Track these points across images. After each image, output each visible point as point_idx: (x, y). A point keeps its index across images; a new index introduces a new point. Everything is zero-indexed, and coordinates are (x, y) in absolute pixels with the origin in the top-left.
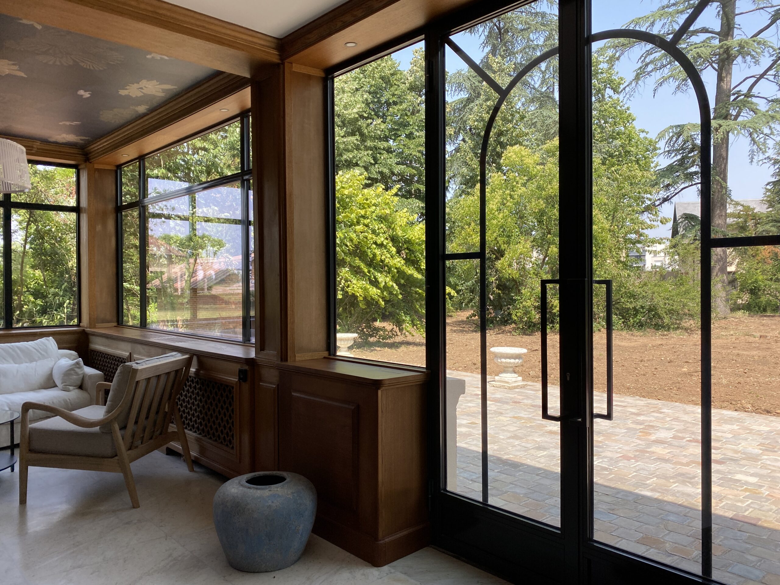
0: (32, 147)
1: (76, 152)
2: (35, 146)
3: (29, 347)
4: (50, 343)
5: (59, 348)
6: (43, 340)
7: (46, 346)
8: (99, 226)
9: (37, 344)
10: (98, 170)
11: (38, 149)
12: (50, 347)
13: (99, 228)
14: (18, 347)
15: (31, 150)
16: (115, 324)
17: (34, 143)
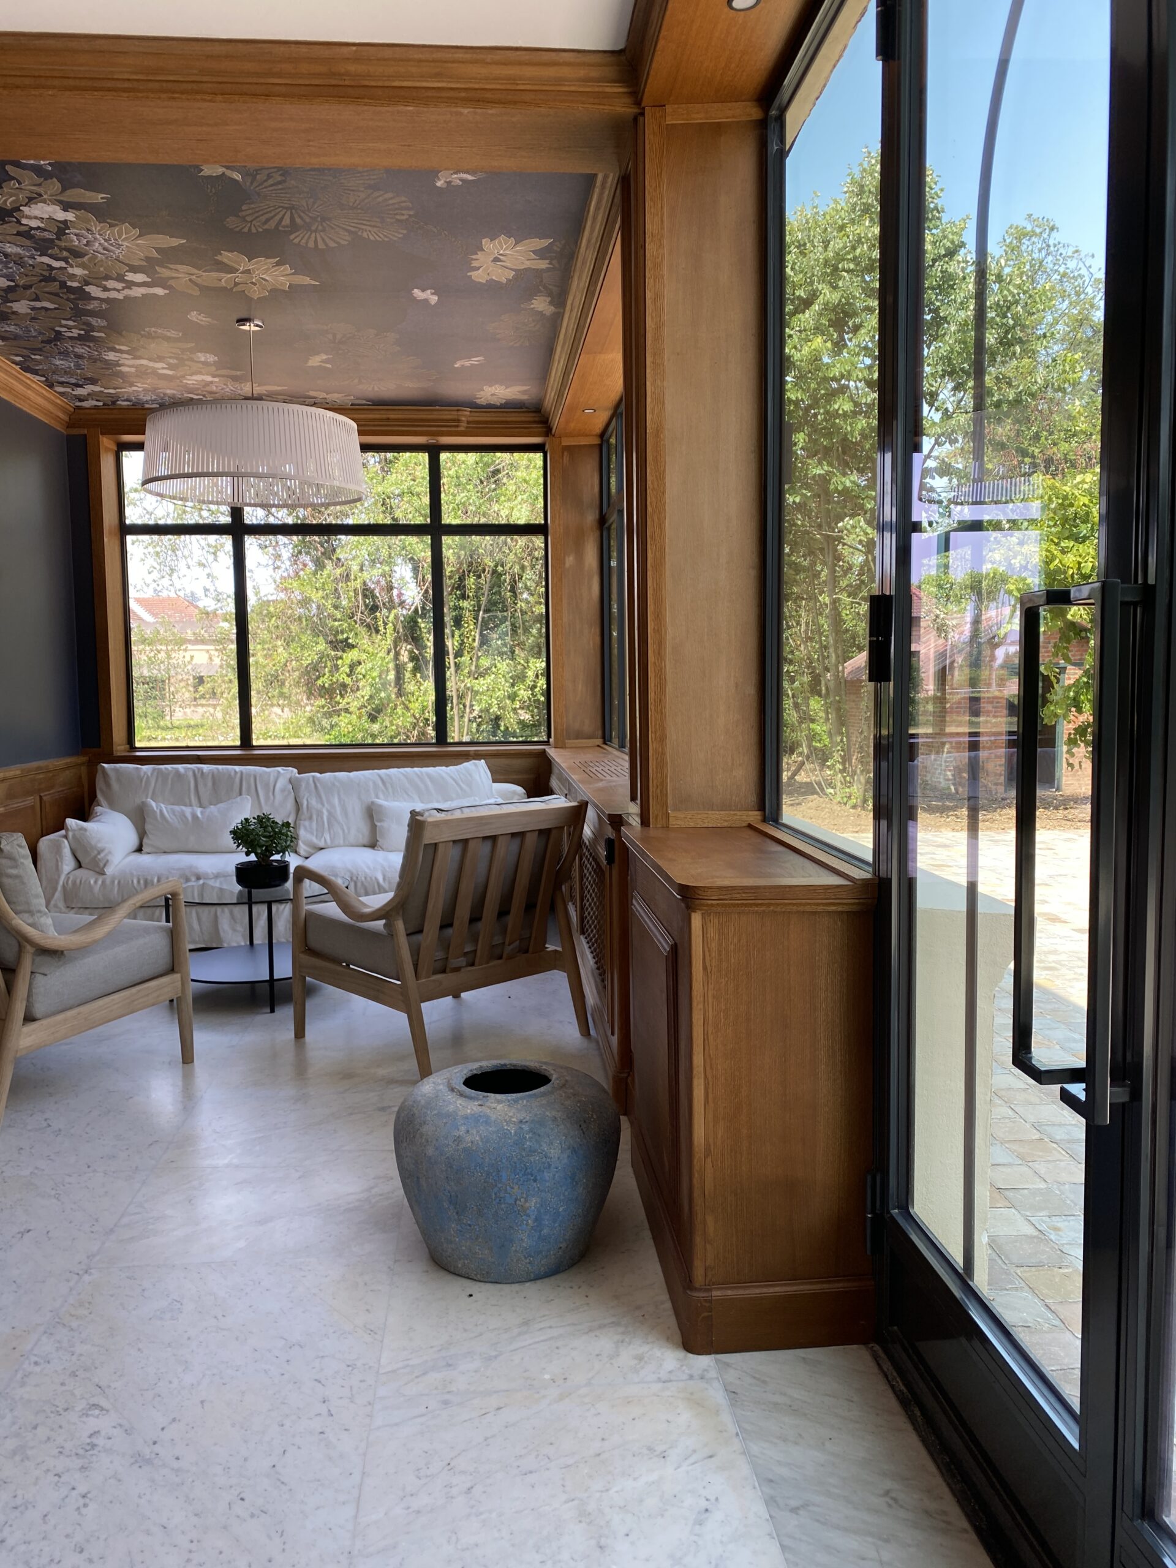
0: (458, 421)
1: (532, 419)
2: (463, 419)
3: (444, 775)
4: (479, 770)
5: (494, 781)
6: (469, 765)
7: (471, 775)
8: (571, 558)
9: (458, 771)
10: (569, 449)
11: (468, 422)
12: (477, 777)
13: (570, 560)
14: (429, 775)
15: (457, 426)
16: (599, 741)
17: (460, 413)
